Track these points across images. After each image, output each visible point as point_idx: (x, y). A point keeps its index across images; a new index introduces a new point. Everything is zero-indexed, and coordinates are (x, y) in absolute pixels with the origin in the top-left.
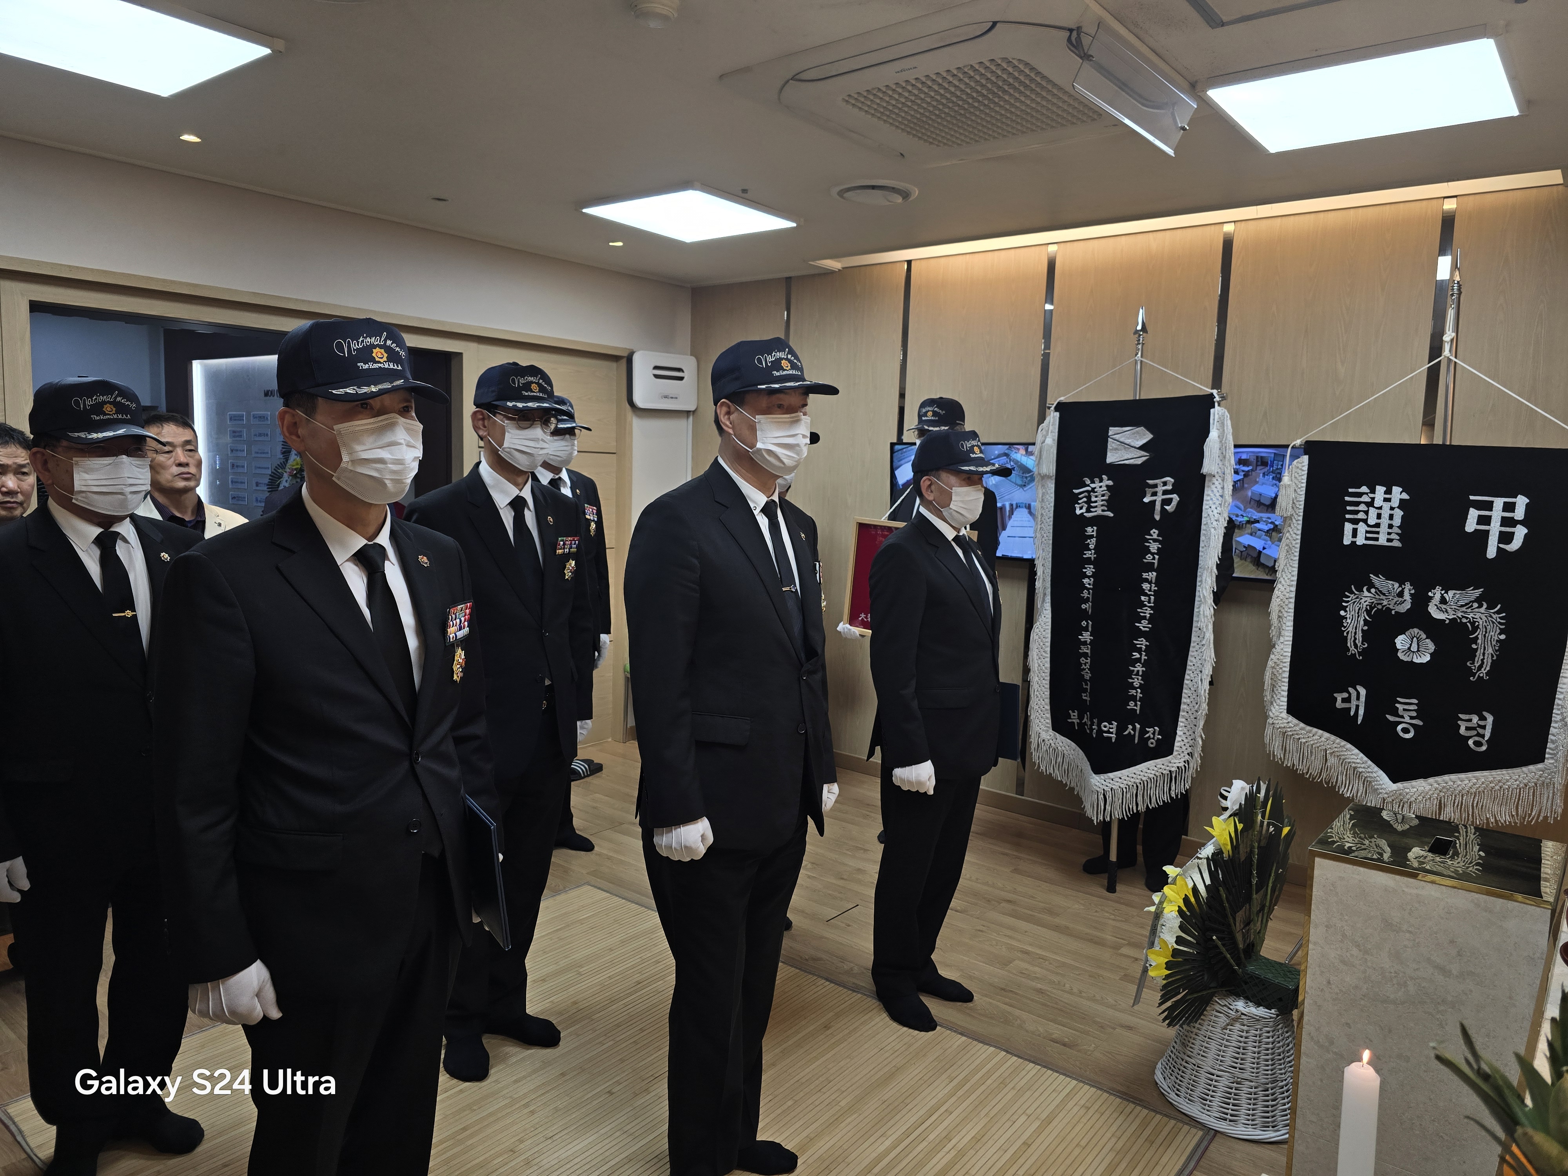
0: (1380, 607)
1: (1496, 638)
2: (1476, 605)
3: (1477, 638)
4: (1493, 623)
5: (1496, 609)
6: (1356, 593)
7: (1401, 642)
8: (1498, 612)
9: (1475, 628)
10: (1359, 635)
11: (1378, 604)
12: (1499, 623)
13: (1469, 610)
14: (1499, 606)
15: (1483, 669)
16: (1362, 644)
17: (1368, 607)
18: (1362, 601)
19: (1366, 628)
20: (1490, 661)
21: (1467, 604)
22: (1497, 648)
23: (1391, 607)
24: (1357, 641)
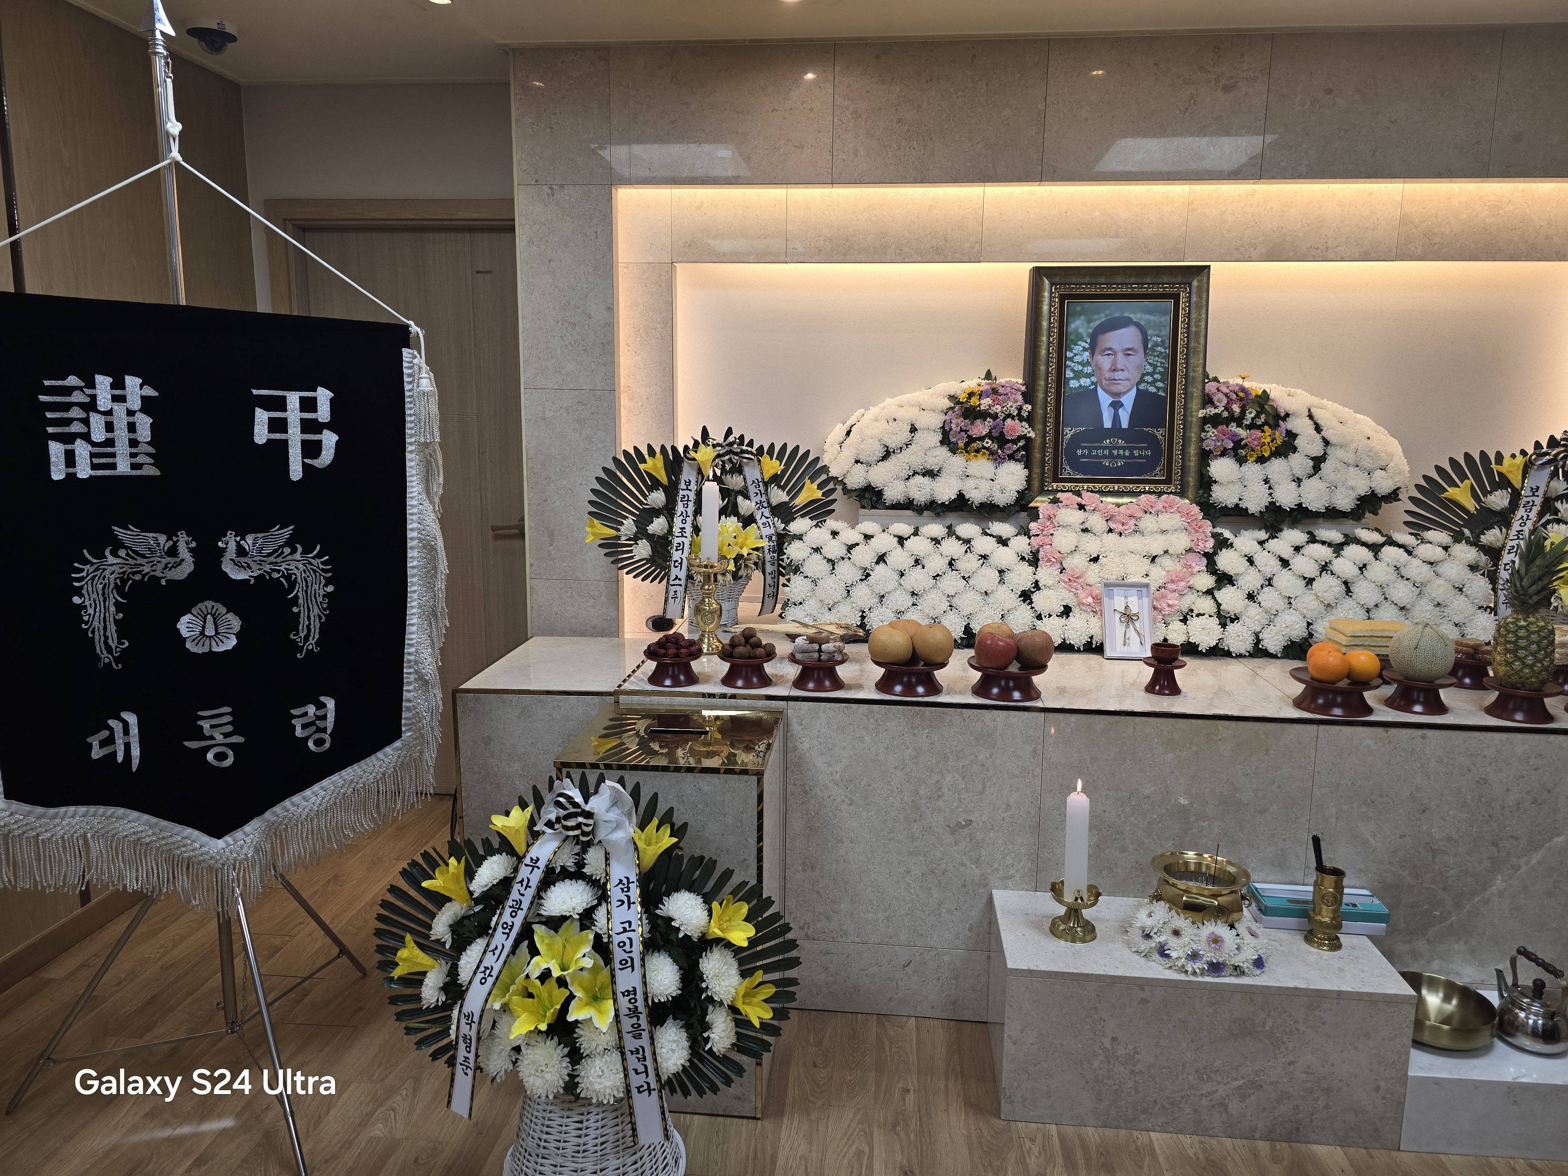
0: (138, 577)
1: (322, 593)
2: (287, 550)
3: (296, 597)
4: (315, 571)
5: (315, 552)
6: (95, 561)
7: (185, 625)
8: (318, 556)
9: (293, 584)
10: (112, 628)
11: (134, 573)
12: (323, 570)
13: (280, 559)
14: (318, 547)
15: (311, 638)
16: (120, 643)
17: (118, 581)
18: (107, 573)
19: (121, 615)
20: (318, 625)
21: (275, 551)
22: (325, 606)
23: (158, 574)
24: (110, 641)
